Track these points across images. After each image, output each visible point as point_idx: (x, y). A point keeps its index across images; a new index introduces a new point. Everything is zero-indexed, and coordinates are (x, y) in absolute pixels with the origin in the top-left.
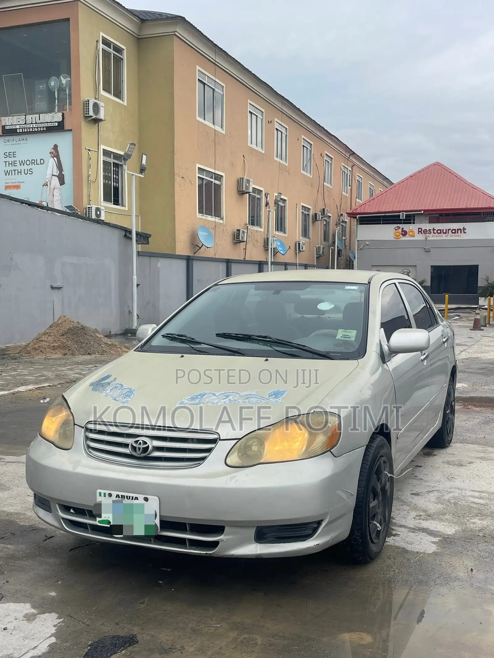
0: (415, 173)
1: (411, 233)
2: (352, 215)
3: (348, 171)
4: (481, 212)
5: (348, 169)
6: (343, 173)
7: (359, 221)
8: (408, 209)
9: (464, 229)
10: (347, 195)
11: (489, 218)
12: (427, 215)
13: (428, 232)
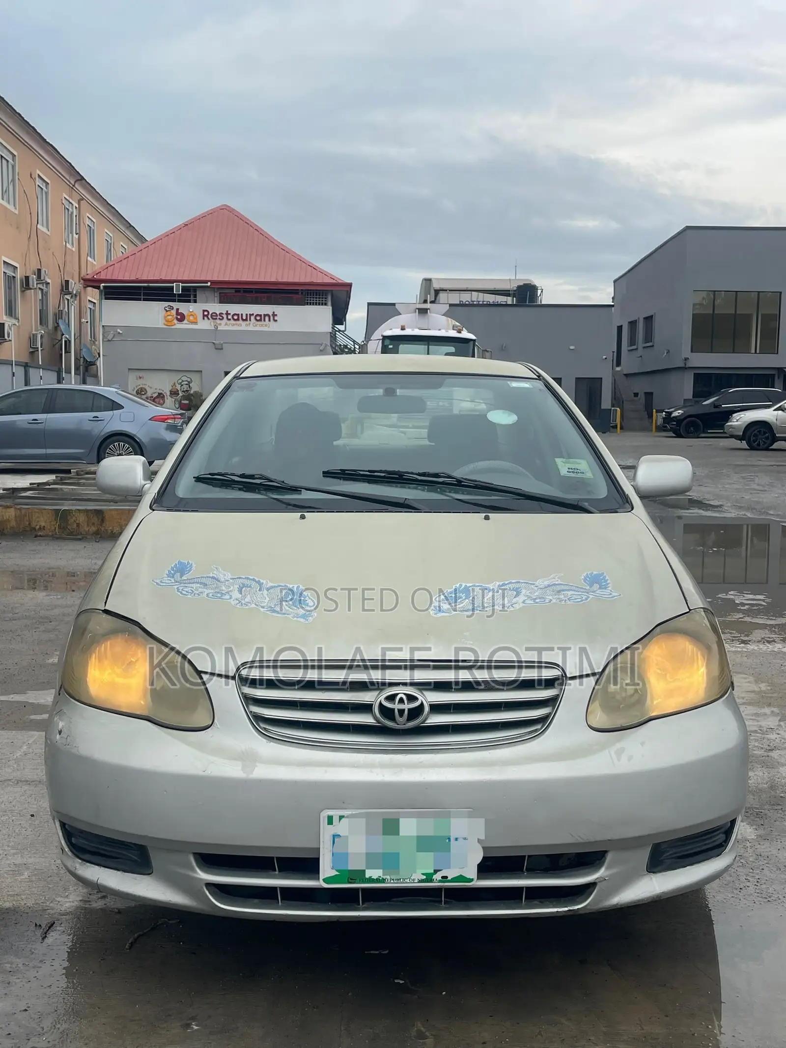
0: (192, 219)
1: (191, 318)
2: (91, 282)
3: (72, 209)
4: (298, 290)
5: (72, 205)
6: (67, 211)
7: (103, 293)
8: (185, 278)
9: (274, 315)
10: (74, 249)
11: (316, 300)
12: (216, 291)
13: (219, 317)
